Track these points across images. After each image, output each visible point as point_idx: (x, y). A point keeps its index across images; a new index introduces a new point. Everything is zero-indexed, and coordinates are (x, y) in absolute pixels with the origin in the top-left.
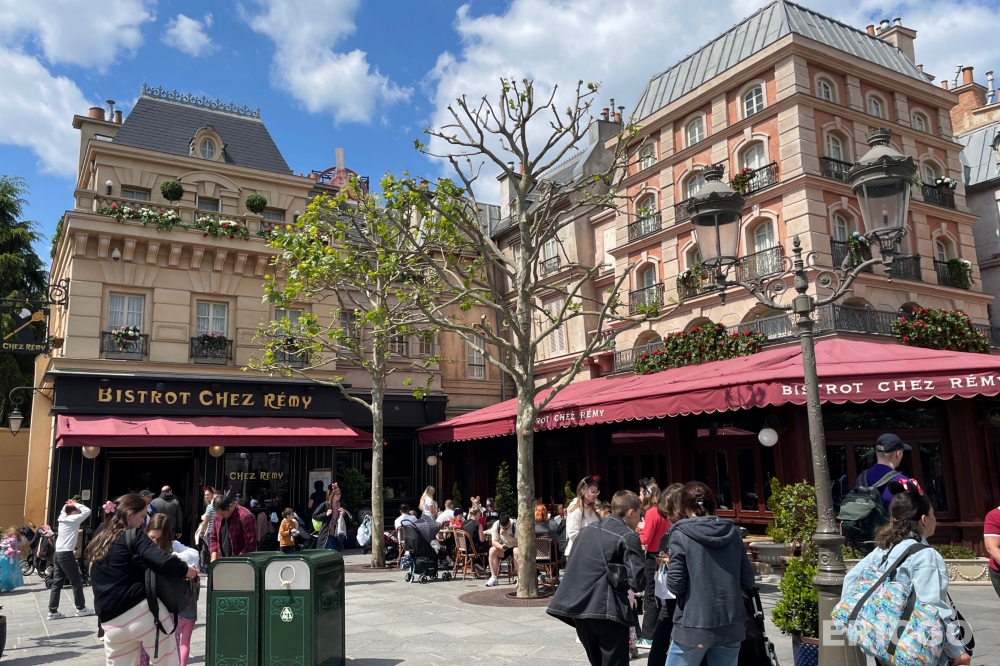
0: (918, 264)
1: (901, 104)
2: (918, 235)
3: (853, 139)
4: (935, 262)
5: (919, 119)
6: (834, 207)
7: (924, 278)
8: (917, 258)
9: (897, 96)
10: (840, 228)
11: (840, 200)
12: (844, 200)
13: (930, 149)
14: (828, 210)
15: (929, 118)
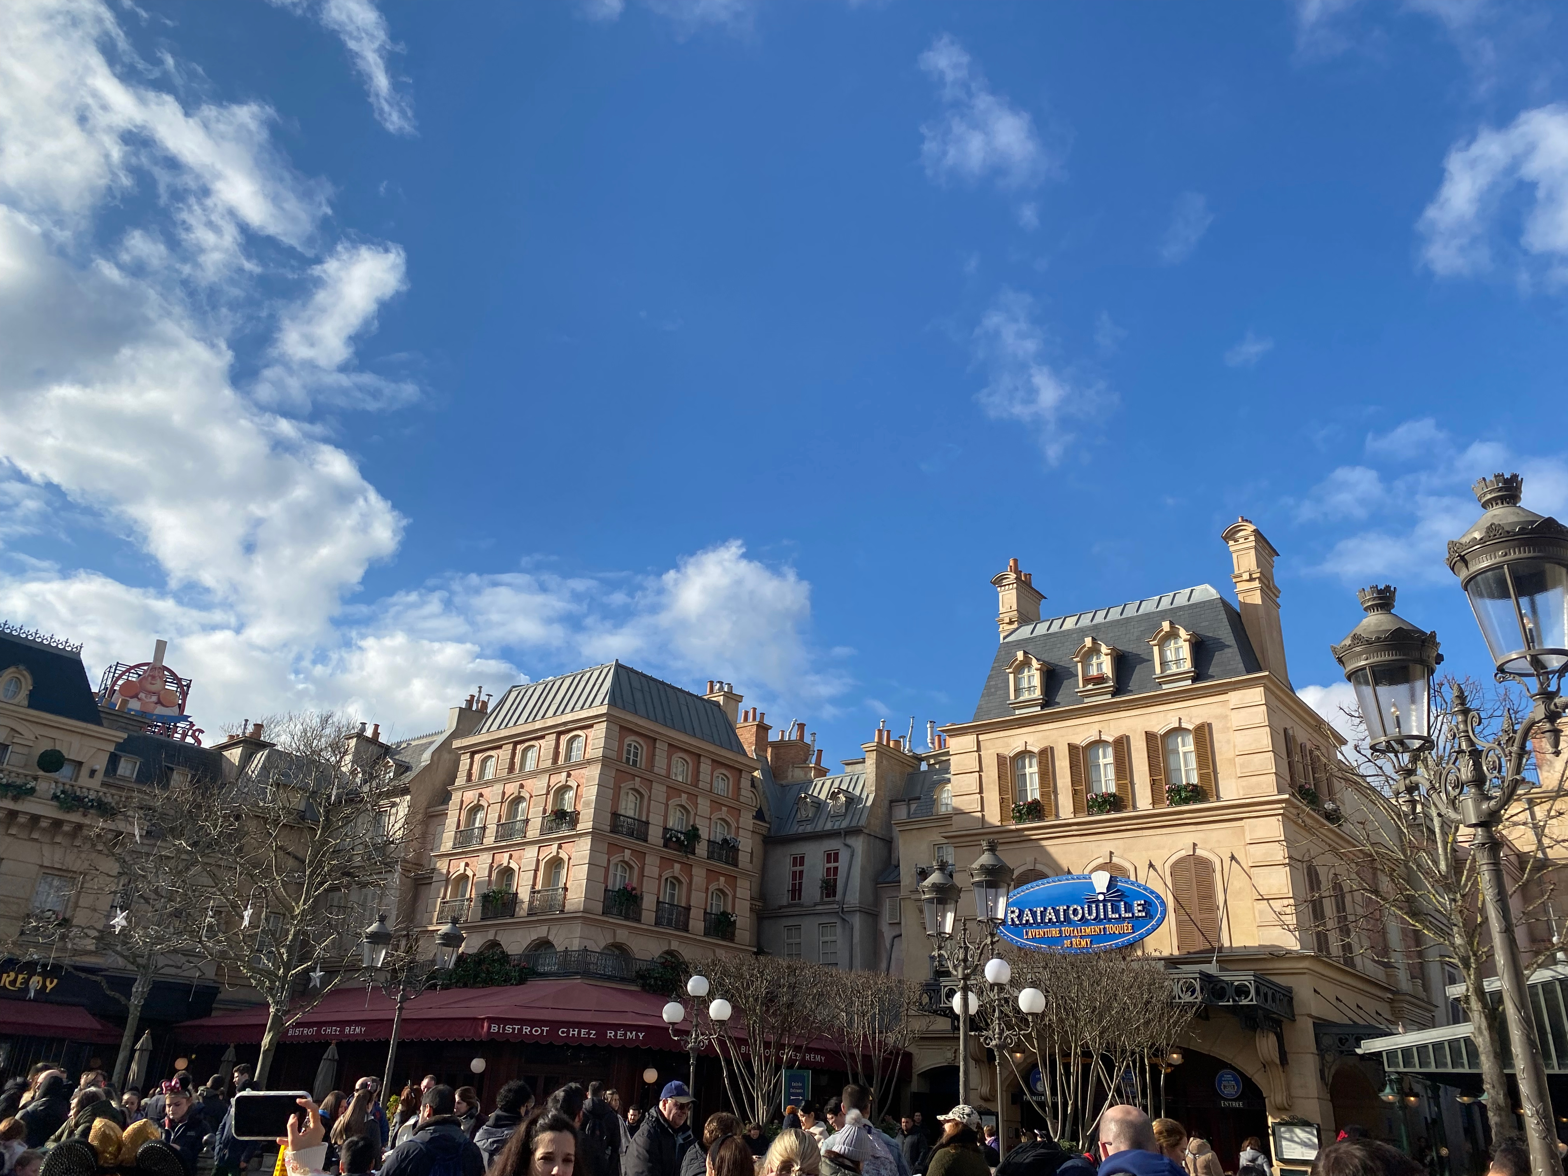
0: (689, 914)
1: (705, 767)
2: (693, 887)
3: (650, 797)
4: (705, 913)
5: (722, 779)
6: (615, 859)
7: (690, 928)
8: (688, 909)
9: (702, 759)
10: (621, 876)
11: (624, 852)
12: (627, 853)
13: (724, 808)
14: (609, 860)
15: (731, 780)
